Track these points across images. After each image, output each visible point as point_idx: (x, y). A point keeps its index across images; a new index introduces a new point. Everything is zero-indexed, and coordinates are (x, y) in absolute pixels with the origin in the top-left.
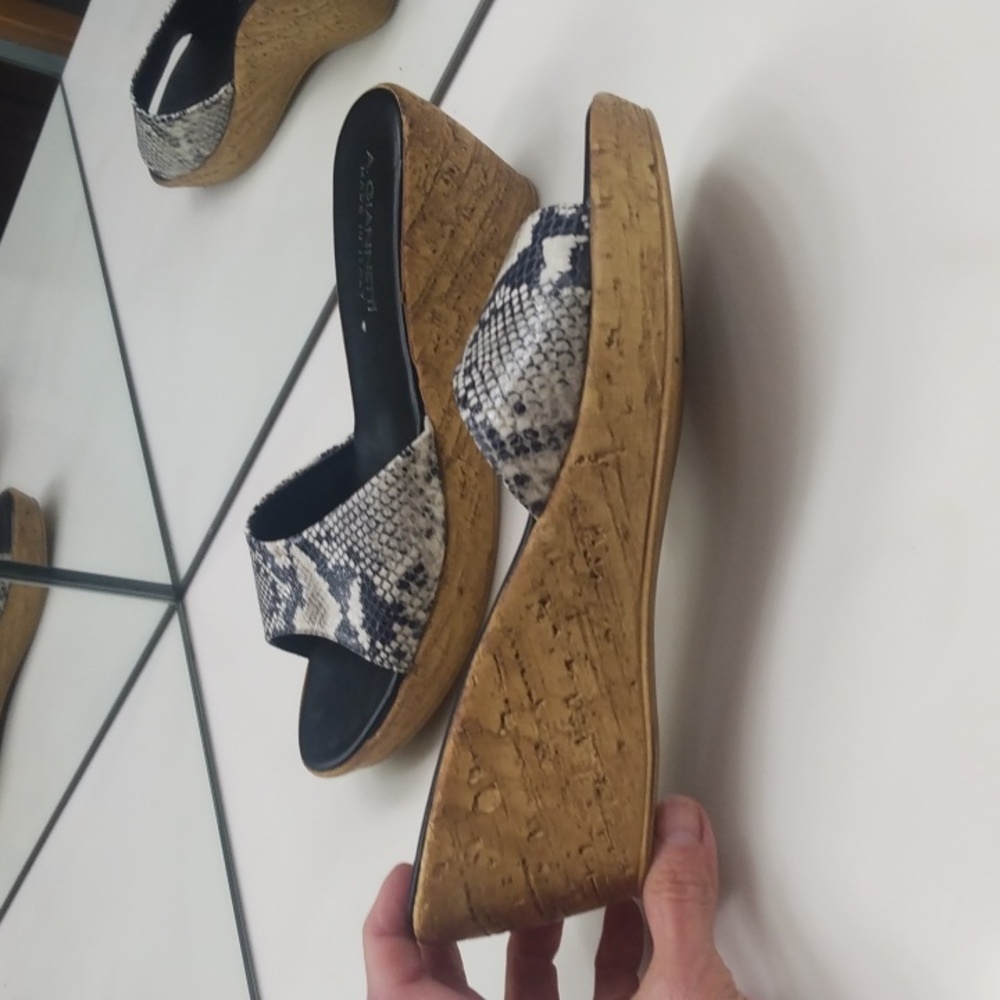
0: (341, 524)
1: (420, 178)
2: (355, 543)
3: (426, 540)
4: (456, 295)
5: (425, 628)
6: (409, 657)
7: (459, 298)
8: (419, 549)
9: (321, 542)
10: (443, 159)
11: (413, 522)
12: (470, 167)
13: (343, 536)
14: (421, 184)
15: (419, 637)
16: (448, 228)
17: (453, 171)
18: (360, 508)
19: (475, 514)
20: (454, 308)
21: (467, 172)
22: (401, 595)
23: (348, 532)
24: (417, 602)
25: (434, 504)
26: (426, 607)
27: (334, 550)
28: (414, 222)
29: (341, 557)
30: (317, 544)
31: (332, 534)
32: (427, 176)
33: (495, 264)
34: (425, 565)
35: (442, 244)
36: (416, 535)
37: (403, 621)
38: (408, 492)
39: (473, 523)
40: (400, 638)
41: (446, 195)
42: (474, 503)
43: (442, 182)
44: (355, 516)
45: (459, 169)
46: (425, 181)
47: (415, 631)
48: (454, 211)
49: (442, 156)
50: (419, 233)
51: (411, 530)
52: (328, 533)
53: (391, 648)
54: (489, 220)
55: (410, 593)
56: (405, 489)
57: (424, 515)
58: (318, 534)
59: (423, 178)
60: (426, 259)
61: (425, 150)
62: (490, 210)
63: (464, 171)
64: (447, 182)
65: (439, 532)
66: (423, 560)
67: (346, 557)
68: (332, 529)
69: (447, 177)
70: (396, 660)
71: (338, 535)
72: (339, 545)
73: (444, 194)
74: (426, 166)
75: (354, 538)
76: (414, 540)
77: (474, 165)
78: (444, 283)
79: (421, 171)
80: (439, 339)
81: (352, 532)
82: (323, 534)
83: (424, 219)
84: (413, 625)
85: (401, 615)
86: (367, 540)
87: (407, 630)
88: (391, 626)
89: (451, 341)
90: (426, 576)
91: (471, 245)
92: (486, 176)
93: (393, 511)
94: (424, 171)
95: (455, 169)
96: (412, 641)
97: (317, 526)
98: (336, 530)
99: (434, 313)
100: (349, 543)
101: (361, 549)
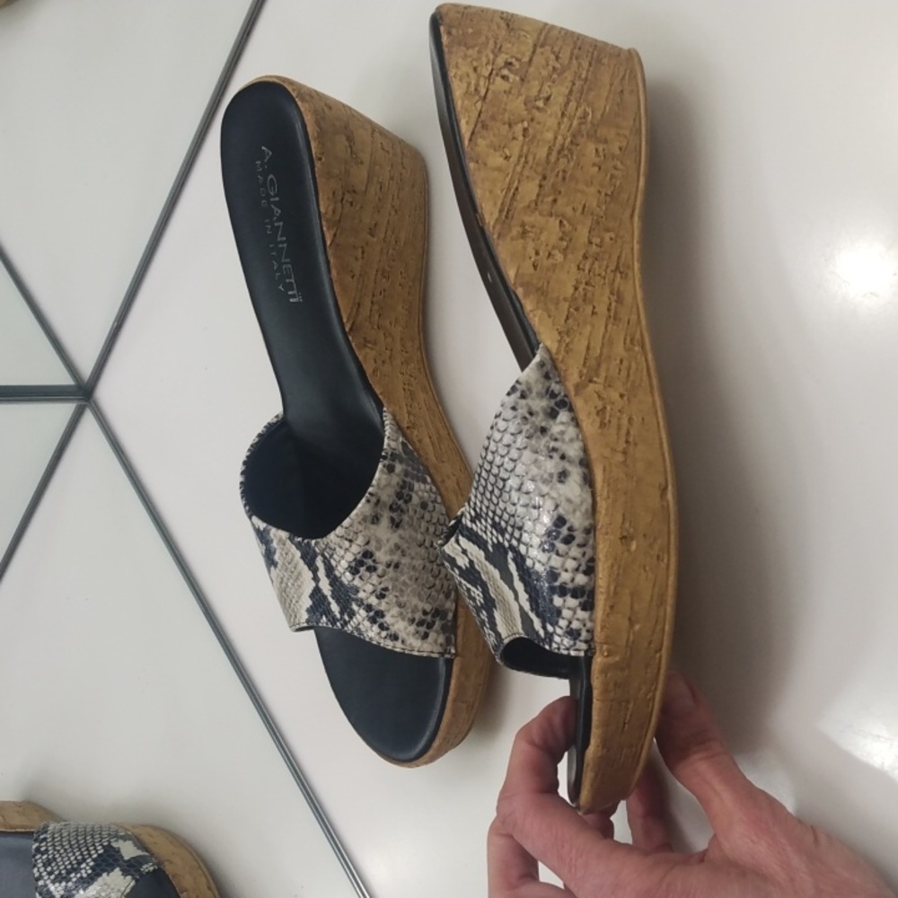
1: (469, 84)
2: (494, 513)
3: (559, 485)
4: (550, 199)
5: (592, 594)
6: (584, 635)
7: (555, 201)
8: (553, 498)
10: (496, 56)
11: (539, 468)
12: (534, 52)
14: (472, 88)
15: (588, 606)
16: (519, 128)
17: (511, 64)
19: (627, 442)
20: (551, 215)
21: (531, 60)
22: (549, 559)
24: (571, 564)
25: (563, 441)
26: (583, 568)
28: (473, 133)
32: (478, 80)
33: (597, 150)
34: (566, 517)
35: (515, 148)
36: (545, 482)
37: (563, 591)
38: (524, 434)
39: (625, 453)
40: (566, 613)
41: (508, 92)
42: (624, 431)
43: (499, 79)
44: (486, 480)
45: (518, 60)
46: (477, 85)
47: (582, 600)
48: (523, 105)
49: (493, 52)
50: (482, 143)
51: (538, 478)
53: (561, 628)
54: (573, 104)
55: (558, 554)
56: (520, 432)
57: (551, 457)
59: (473, 82)
60: (499, 169)
61: (470, 52)
62: (571, 92)
63: (526, 59)
64: (504, 78)
65: (576, 474)
66: (561, 510)
69: (505, 72)
70: (572, 642)
73: (505, 92)
74: (475, 69)
76: (545, 489)
77: (539, 50)
78: (529, 190)
79: (468, 75)
80: (537, 253)
83: (485, 127)
84: (576, 593)
85: (557, 584)
86: (502, 505)
87: (572, 602)
88: (551, 601)
89: (556, 252)
90: (570, 529)
91: (556, 138)
92: (557, 58)
93: (514, 461)
94: (473, 76)
95: (513, 60)
96: (581, 614)
99: (523, 225)
101: (501, 517)
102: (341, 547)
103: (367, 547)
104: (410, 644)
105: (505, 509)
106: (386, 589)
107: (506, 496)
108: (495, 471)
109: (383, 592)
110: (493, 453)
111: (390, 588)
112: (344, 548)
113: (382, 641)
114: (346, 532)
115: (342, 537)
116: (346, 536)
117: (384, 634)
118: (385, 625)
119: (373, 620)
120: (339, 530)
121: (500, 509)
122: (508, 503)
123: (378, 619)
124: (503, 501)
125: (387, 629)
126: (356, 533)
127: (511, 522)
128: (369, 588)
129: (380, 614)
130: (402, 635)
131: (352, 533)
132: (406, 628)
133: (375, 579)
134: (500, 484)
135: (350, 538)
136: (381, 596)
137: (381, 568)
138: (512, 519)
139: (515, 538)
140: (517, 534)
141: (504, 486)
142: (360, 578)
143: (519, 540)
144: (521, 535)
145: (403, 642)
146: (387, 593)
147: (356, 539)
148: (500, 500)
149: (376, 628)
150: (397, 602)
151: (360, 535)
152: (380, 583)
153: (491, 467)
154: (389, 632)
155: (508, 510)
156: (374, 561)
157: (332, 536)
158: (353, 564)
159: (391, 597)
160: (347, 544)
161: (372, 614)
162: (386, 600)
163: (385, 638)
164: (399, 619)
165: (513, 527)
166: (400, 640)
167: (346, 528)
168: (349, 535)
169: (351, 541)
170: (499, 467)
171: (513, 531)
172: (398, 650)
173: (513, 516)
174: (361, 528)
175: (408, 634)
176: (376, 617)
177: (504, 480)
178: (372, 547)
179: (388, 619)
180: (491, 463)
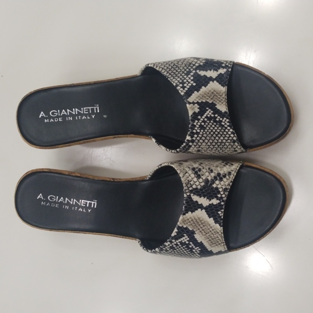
0: (176, 78)
2: (183, 72)
9: (185, 87)
13: (181, 77)
18: (169, 71)
23: (179, 75)
27: (187, 81)
29: (190, 78)
30: (186, 89)
31: (181, 81)
44: (172, 72)
52: (180, 83)
58: (181, 87)
67: (189, 76)
68: (179, 81)
71: (181, 79)
72: (185, 79)
75: (181, 72)
81: (179, 73)
82: (181, 85)
84: (216, 179)
86: (181, 68)
97: (178, 88)
98: (179, 79)
100: (183, 74)
101: (185, 70)
102: (188, 177)
103: (191, 168)
104: (234, 169)
105: (183, 67)
106: (209, 169)
107: (179, 66)
108: (170, 67)
109: (210, 170)
110: (164, 67)
111: (209, 167)
112: (189, 176)
113: (231, 179)
114: (183, 173)
115: (184, 175)
116: (184, 173)
117: (227, 177)
118: (224, 175)
119: (221, 179)
120: (181, 175)
121: (183, 69)
122: (182, 65)
123: (221, 177)
124: (180, 67)
125: (226, 174)
126: (184, 169)
127: (188, 66)
128: (207, 174)
129: (219, 174)
130: (229, 170)
131: (184, 171)
132: (227, 168)
133: (204, 170)
134: (175, 66)
135: (185, 172)
136: (212, 171)
137: (200, 167)
138: (187, 66)
139: (193, 66)
140: (192, 65)
141: (176, 65)
142: (203, 175)
143: (194, 65)
144: (193, 64)
145: (232, 171)
146: (211, 169)
147: (186, 170)
148: (180, 68)
149: (225, 179)
150: (215, 167)
151: (185, 169)
152: (206, 169)
153: (169, 68)
154: (227, 174)
155: (184, 66)
156: (197, 168)
157: (182, 179)
158: (196, 175)
159: (213, 168)
160: (187, 174)
161: (218, 178)
162: (213, 170)
163: (229, 177)
164: (222, 169)
165: (189, 66)
166: (231, 172)
167: (181, 172)
168: (184, 172)
169: (186, 172)
170: (169, 66)
171: (191, 66)
172: (235, 174)
173: (186, 65)
174: (182, 167)
175: (230, 168)
176: (219, 177)
177: (174, 65)
178: (191, 167)
179: (222, 172)
180: (167, 68)
